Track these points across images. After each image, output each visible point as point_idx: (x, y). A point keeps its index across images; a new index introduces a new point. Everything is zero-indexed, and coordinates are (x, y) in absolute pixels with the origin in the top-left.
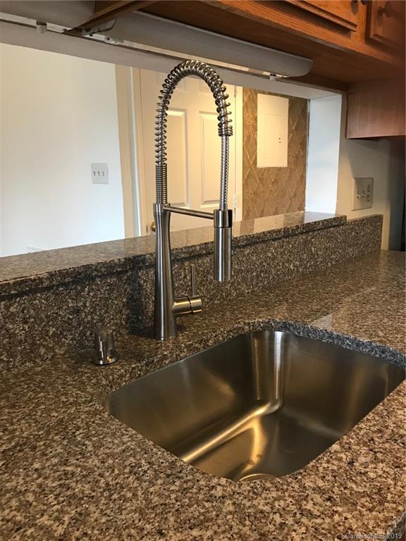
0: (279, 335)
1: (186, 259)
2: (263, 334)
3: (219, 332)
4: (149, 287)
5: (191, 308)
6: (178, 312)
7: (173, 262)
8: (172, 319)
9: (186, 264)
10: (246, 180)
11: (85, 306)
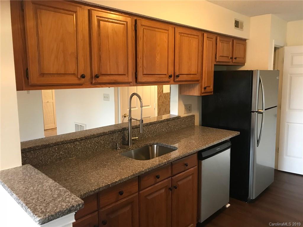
0: (155, 146)
1: (135, 128)
2: (152, 146)
3: (142, 145)
4: (127, 135)
5: (136, 139)
6: (133, 140)
7: (132, 129)
8: (132, 141)
9: (135, 129)
10: (159, 98)
11: (114, 138)
